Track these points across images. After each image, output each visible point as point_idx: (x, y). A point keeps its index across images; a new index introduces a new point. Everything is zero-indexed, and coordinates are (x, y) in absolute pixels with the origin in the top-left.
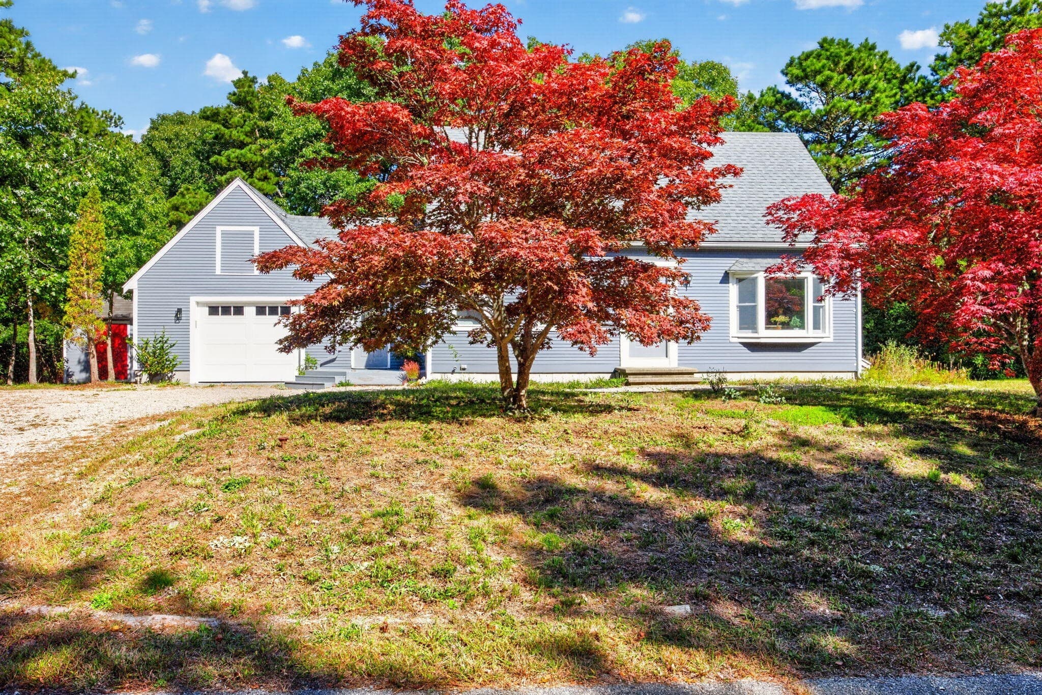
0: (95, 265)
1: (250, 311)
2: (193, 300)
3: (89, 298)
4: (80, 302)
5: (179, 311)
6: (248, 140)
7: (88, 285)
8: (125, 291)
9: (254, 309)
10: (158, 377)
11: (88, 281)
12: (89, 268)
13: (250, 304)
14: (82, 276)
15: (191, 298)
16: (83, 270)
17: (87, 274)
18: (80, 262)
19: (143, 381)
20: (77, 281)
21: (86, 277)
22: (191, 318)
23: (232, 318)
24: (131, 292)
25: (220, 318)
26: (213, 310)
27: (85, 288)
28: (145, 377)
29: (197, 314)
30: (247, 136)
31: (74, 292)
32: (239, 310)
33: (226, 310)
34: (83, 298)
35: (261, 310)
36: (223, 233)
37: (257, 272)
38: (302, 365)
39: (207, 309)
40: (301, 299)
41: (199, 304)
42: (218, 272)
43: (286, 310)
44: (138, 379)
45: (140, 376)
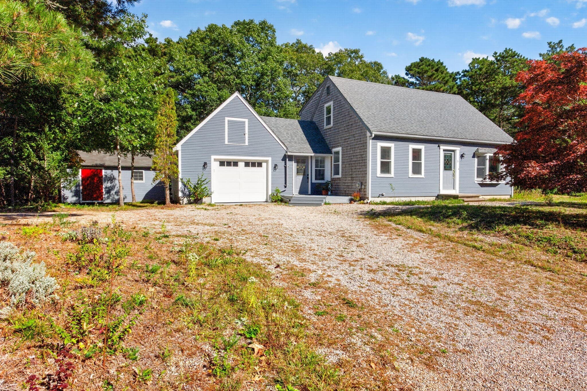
1: (241, 165)
2: (213, 157)
5: (205, 164)
9: (244, 163)
10: (200, 201)
13: (241, 161)
19: (185, 203)
22: (212, 168)
23: (232, 168)
25: (226, 168)
26: (222, 163)
29: (214, 165)
32: (236, 164)
33: (229, 164)
35: (247, 164)
36: (229, 121)
37: (247, 144)
38: (270, 193)
39: (219, 163)
40: (270, 159)
41: (215, 160)
42: (226, 142)
43: (260, 165)
44: (181, 202)
45: (183, 200)
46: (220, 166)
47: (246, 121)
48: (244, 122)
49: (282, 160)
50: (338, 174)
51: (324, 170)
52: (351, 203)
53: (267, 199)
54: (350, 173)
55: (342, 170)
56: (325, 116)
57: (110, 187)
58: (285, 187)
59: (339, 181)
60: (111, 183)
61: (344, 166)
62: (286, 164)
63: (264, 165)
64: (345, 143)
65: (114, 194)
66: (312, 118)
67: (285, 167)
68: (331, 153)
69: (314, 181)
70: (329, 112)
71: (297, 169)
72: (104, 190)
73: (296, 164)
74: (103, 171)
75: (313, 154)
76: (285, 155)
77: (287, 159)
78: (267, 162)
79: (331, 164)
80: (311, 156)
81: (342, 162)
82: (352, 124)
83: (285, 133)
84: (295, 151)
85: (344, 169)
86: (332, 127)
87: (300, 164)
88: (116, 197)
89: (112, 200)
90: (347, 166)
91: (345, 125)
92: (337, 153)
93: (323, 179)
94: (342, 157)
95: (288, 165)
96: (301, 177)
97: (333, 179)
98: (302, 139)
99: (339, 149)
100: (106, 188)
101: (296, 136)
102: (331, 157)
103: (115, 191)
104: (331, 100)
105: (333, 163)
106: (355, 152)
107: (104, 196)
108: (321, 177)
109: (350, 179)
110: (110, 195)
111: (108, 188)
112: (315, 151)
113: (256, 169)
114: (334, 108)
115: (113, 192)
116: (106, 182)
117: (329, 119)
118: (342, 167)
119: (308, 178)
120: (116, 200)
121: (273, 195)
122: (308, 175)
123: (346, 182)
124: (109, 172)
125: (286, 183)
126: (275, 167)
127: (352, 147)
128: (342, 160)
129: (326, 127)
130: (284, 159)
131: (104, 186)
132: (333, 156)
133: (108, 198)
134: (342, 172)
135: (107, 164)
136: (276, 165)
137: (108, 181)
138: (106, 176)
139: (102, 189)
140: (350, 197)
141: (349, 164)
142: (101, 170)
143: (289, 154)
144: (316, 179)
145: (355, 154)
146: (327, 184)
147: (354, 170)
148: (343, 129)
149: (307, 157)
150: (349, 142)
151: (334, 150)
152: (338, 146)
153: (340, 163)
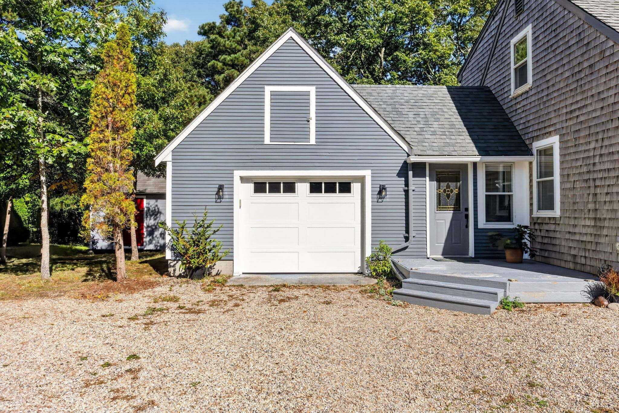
0: (123, 128)
1: (303, 188)
2: (238, 174)
3: (115, 171)
4: (104, 176)
5: (221, 188)
6: (239, 47)
7: (114, 154)
8: (157, 163)
9: (308, 185)
10: (199, 272)
11: (114, 147)
12: (116, 130)
13: (302, 179)
14: (107, 142)
15: (235, 172)
16: (108, 133)
17: (114, 139)
18: (104, 123)
19: (178, 272)
20: (100, 149)
21: (112, 143)
22: (235, 197)
23: (281, 197)
24: (163, 165)
25: (267, 197)
26: (260, 187)
27: (110, 158)
28: (179, 268)
29: (242, 192)
30: (238, 44)
31: (97, 163)
32: (290, 187)
33: (275, 187)
34: (107, 170)
35: (315, 188)
36: (273, 94)
37: (313, 140)
38: (368, 253)
39: (252, 185)
40: (367, 173)
41: (244, 180)
42: (267, 141)
43: (345, 187)
44: (171, 270)
45: (174, 266)
46: (255, 192)
47: (312, 90)
48: (308, 94)
49: (399, 175)
50: (551, 207)
51: (510, 196)
52: (595, 302)
53: (362, 267)
54: (591, 206)
55: (563, 196)
56: (513, 67)
57: (154, 225)
58: (407, 239)
59: (552, 227)
60: (155, 219)
61: (568, 186)
62: (407, 184)
63: (356, 187)
64: (570, 123)
65: (158, 236)
66: (483, 80)
67: (407, 192)
68: (528, 152)
69: (482, 223)
70: (521, 53)
71: (439, 196)
72: (145, 230)
73: (435, 183)
74: (145, 201)
75: (477, 159)
76: (405, 163)
77: (410, 173)
78: (361, 180)
79: (531, 181)
80: (475, 164)
81: (562, 176)
82: (591, 66)
83: (411, 115)
84: (430, 153)
85: (570, 194)
86: (531, 89)
87: (444, 185)
88: (162, 242)
89: (155, 246)
90: (578, 185)
91: (567, 74)
92: (547, 152)
93: (509, 219)
94: (562, 163)
95: (411, 187)
96: (448, 215)
97: (535, 221)
98: (452, 126)
99: (554, 141)
100: (148, 227)
101: (438, 120)
102: (531, 163)
103: (160, 232)
104: (527, 23)
105: (535, 180)
106: (606, 143)
107: (144, 240)
108: (504, 213)
109: (588, 223)
110: (153, 238)
111: (151, 227)
112: (483, 151)
113: (337, 197)
114: (535, 39)
115: (157, 233)
116: (148, 219)
117: (522, 72)
118: (562, 189)
119: (467, 216)
120: (160, 246)
121: (375, 259)
122: (467, 210)
123: (577, 230)
124: (152, 202)
125: (407, 231)
126: (380, 193)
127: (593, 130)
128: (562, 169)
129: (514, 92)
130: (403, 172)
131: (145, 225)
132: (534, 159)
133: (150, 242)
134: (562, 203)
135: (149, 190)
136: (382, 189)
137: (151, 216)
138: (149, 209)
139: (143, 229)
140: (592, 283)
141: (587, 181)
142: (142, 199)
143: (413, 159)
144: (489, 219)
145: (604, 151)
146: (519, 232)
147: (602, 198)
148: (562, 85)
149: (464, 166)
150: (582, 118)
151: (538, 145)
152: (549, 134)
153: (557, 178)
